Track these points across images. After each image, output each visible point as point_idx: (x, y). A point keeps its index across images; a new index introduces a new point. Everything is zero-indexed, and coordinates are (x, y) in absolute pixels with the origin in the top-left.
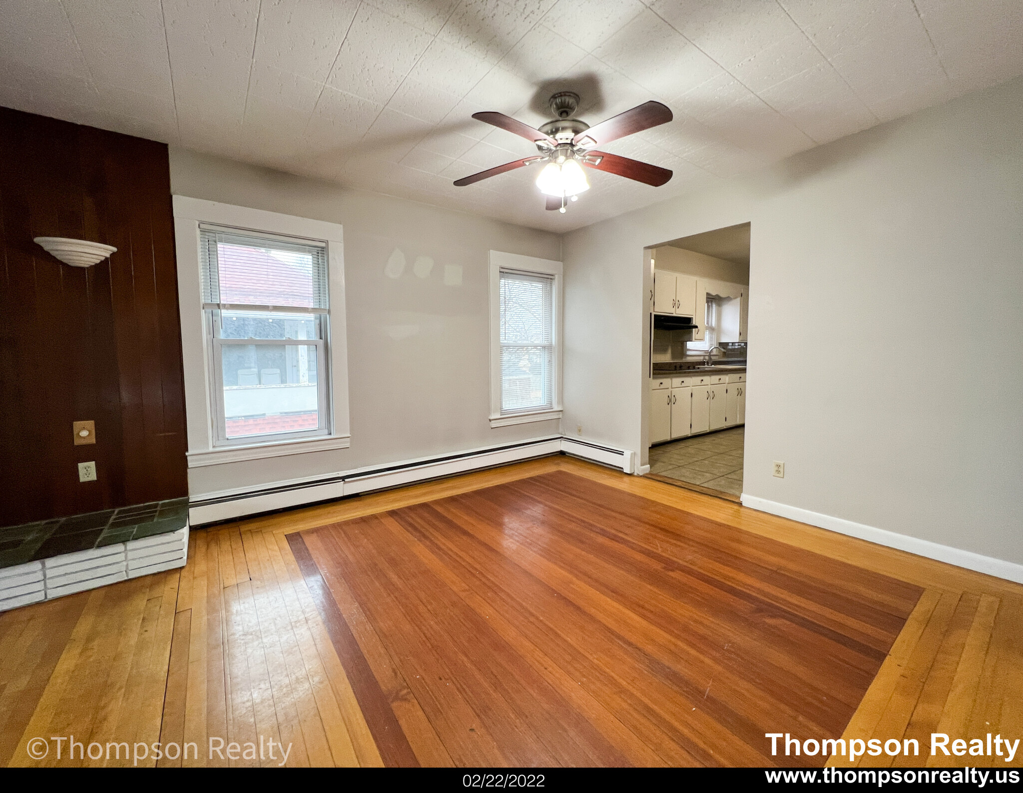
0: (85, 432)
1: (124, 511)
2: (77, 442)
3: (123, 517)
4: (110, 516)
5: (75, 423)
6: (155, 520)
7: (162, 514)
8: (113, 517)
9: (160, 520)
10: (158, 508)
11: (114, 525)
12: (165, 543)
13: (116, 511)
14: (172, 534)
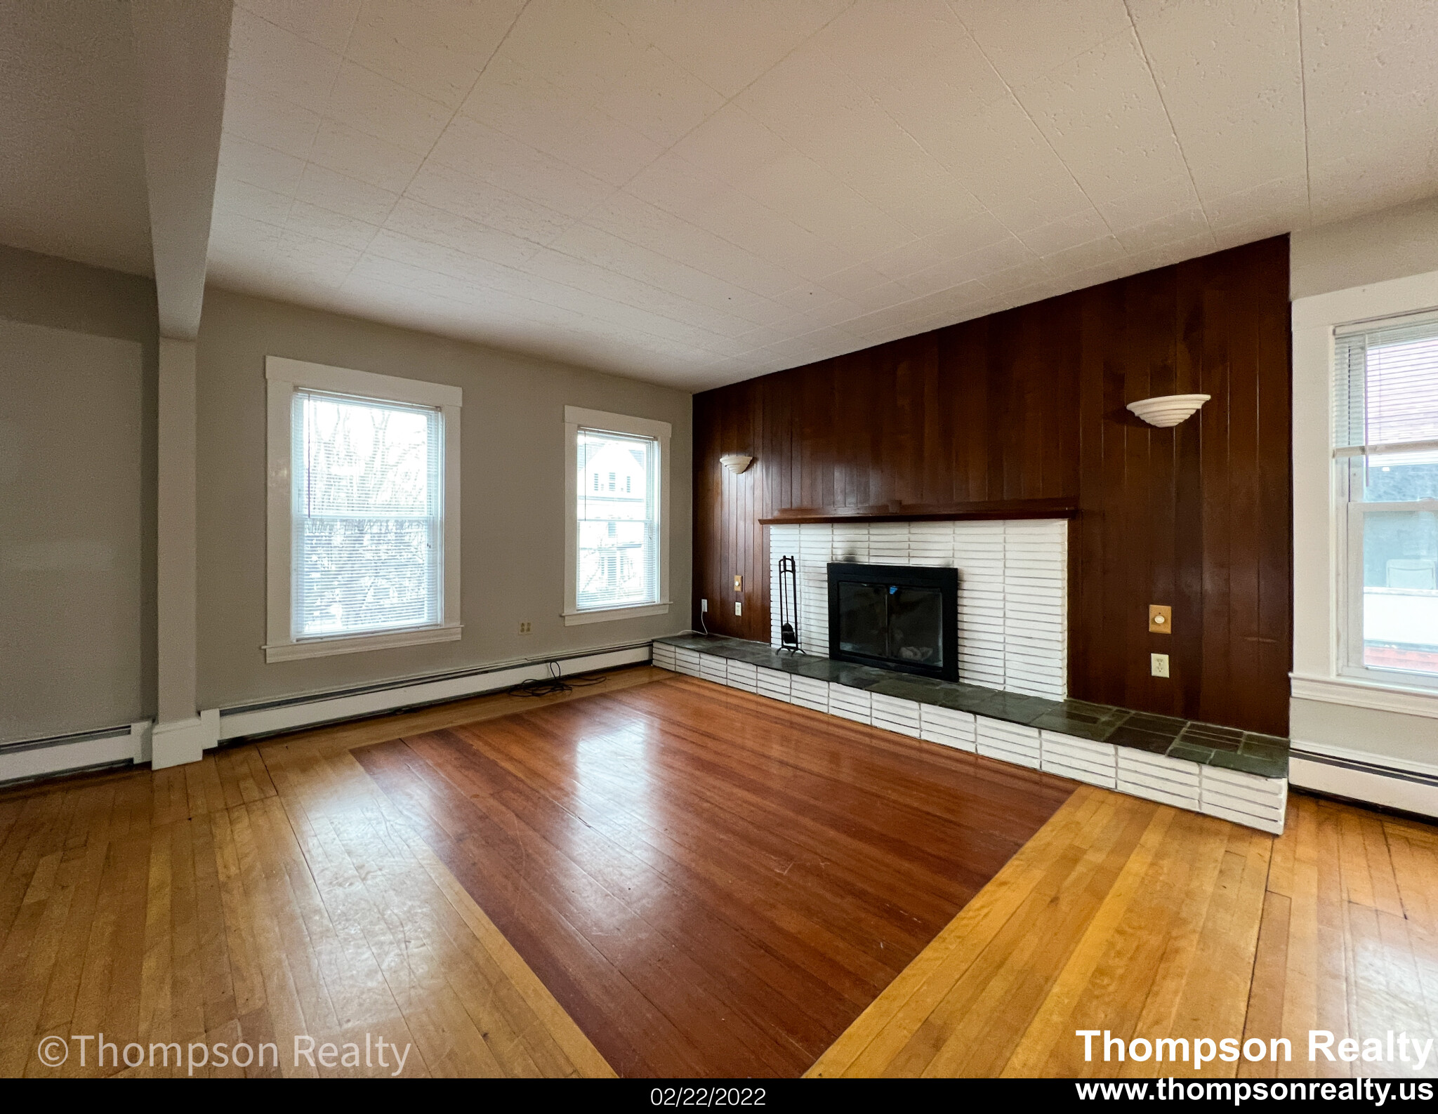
0: (1160, 619)
1: (1199, 727)
2: (1152, 628)
3: (1196, 733)
4: (1182, 727)
5: (1151, 605)
6: (1239, 752)
7: (1248, 747)
8: (1185, 729)
9: (1246, 755)
10: (1243, 740)
11: (1185, 738)
12: (1253, 789)
13: (1189, 723)
14: (1263, 780)
